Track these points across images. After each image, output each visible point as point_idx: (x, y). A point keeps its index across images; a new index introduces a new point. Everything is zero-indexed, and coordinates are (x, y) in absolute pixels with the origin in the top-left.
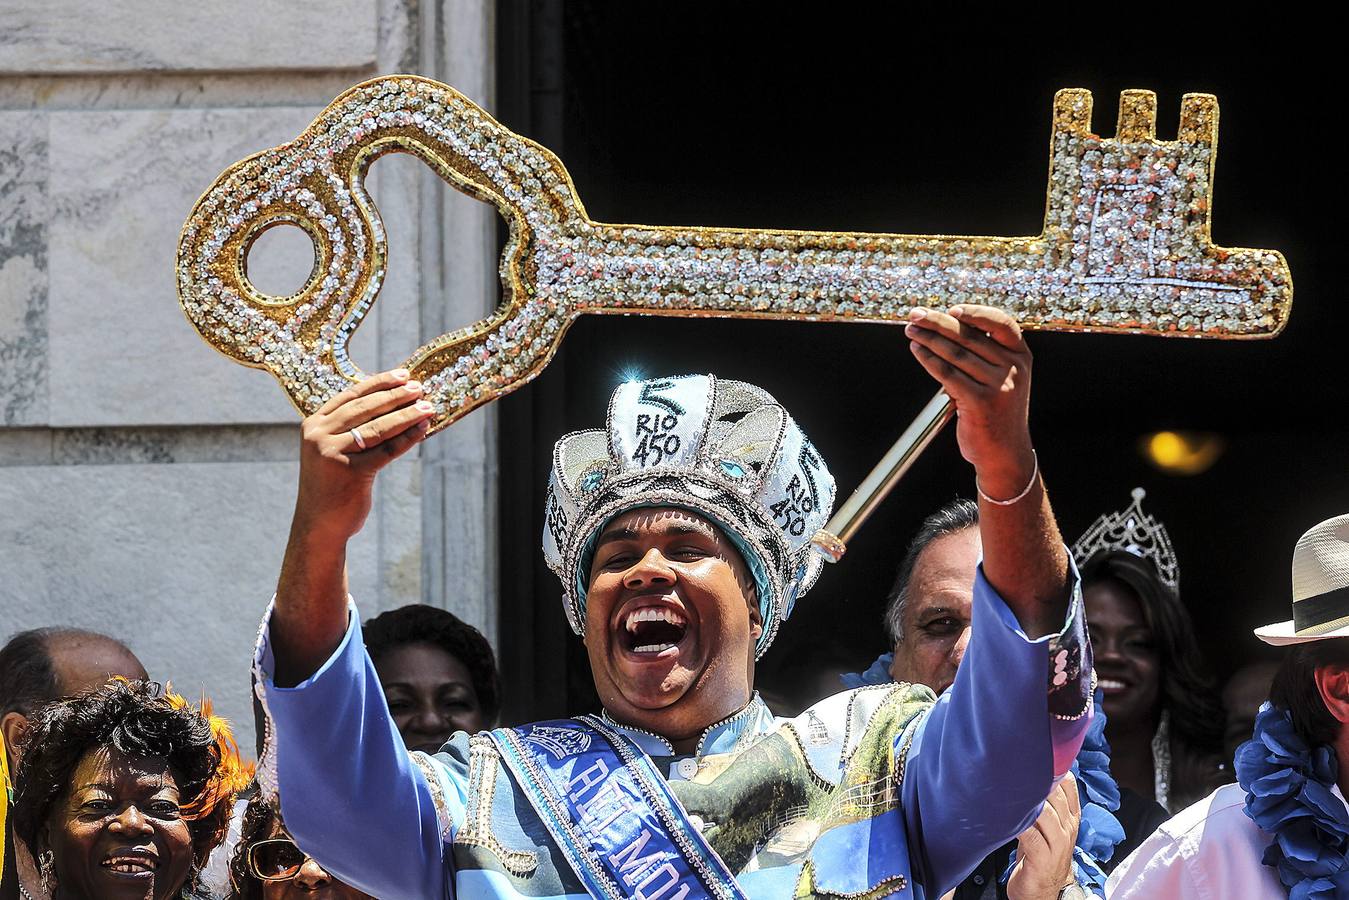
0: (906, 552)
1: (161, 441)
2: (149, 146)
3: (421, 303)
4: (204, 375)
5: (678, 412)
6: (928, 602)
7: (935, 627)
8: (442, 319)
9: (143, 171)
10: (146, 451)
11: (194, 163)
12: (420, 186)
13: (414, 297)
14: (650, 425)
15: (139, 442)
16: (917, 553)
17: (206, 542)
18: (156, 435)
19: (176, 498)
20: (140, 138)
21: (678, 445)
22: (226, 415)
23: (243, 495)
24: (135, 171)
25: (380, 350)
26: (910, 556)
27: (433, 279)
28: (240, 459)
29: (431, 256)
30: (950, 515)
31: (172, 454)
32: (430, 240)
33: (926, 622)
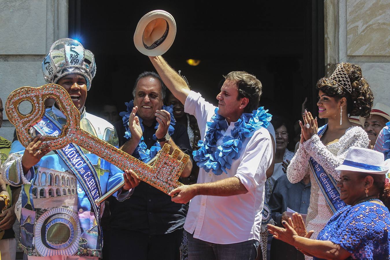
0: (136, 81)
1: (6, 57)
2: (5, 3)
3: (54, 33)
4: (14, 45)
5: (78, 54)
6: (140, 90)
7: (140, 95)
8: (58, 36)
9: (3, 8)
10: (3, 59)
11: (13, 6)
12: (54, 11)
13: (53, 32)
14: (73, 56)
15: (2, 58)
16: (138, 81)
17: (14, 76)
18: (5, 56)
19: (8, 68)
20: (3, 2)
21: (78, 61)
22: (18, 53)
23: (21, 68)
24: (2, 8)
25: (46, 41)
26: (136, 82)
27: (56, 29)
28: (20, 61)
29: (56, 24)
30: (143, 74)
31: (8, 60)
32: (56, 21)
33: (139, 94)
